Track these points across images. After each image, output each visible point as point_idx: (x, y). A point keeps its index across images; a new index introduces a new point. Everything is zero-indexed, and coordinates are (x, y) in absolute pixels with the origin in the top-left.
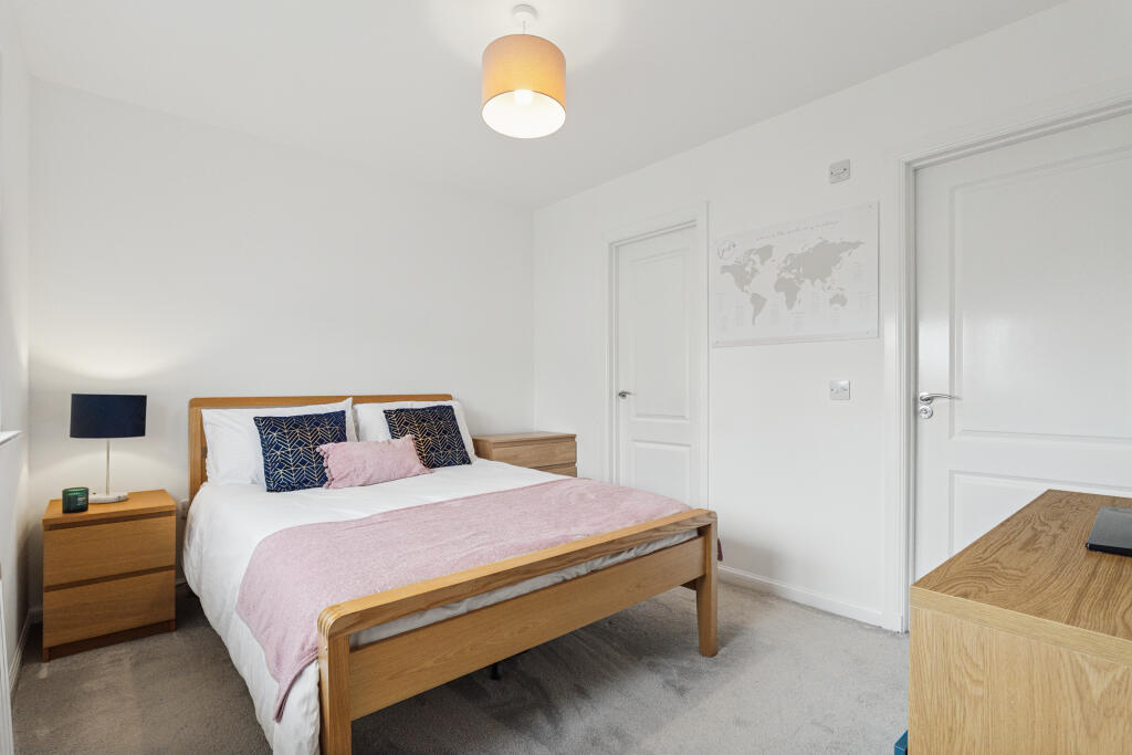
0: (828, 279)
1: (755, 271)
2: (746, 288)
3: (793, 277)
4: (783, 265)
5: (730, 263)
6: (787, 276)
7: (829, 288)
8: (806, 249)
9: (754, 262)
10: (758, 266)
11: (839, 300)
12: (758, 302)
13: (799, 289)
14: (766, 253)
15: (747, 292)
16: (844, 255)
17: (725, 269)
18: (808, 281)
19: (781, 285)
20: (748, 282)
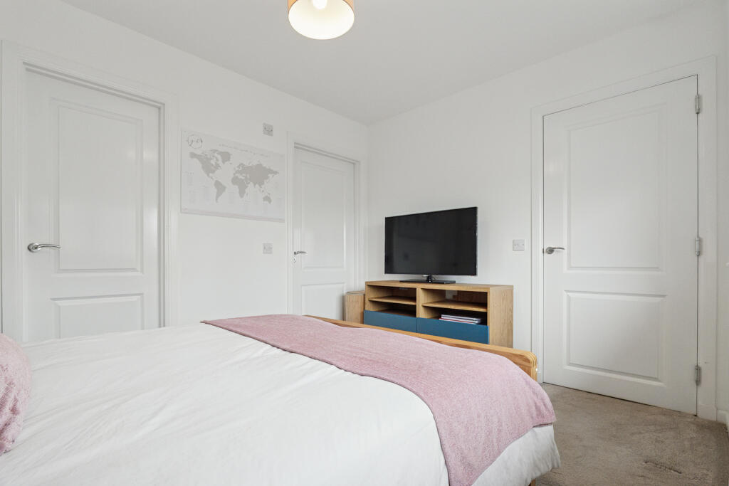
0: (263, 186)
1: (217, 166)
2: (211, 175)
3: (243, 178)
4: (237, 169)
5: (199, 152)
6: (240, 177)
7: (263, 191)
8: (251, 165)
9: (217, 160)
10: (220, 162)
11: (267, 199)
12: (220, 188)
13: (247, 187)
14: (226, 157)
15: (212, 178)
16: (270, 175)
17: (193, 155)
18: (252, 184)
19: (235, 181)
20: (213, 172)
